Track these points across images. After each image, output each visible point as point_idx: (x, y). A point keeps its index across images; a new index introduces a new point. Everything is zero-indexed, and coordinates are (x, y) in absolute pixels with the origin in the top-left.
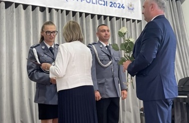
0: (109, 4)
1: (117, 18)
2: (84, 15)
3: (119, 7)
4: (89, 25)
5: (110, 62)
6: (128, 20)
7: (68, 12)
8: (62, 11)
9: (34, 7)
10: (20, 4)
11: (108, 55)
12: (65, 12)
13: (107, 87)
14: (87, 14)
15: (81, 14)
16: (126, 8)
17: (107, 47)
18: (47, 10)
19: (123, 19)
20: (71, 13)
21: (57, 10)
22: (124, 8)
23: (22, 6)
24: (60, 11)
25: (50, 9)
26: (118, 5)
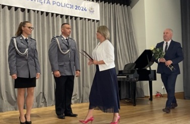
0: (75, 7)
1: (81, 18)
2: (55, 15)
3: (82, 10)
4: (59, 23)
5: (68, 51)
6: (89, 20)
7: (42, 13)
8: (38, 11)
9: (16, 8)
10: (6, 5)
11: (67, 46)
12: (40, 13)
13: (65, 68)
14: (57, 15)
15: (52, 14)
16: (88, 11)
17: (66, 39)
18: (26, 11)
19: (85, 19)
20: (45, 14)
21: (34, 11)
22: (86, 10)
23: (7, 7)
24: (36, 12)
25: (29, 10)
26: (82, 8)
